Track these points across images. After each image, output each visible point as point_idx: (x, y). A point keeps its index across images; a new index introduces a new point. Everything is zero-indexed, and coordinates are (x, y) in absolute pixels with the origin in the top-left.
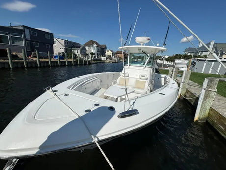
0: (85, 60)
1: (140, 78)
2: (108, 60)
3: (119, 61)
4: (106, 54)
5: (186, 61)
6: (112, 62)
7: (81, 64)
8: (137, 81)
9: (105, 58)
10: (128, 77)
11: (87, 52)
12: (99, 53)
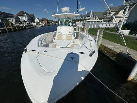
0: (21, 27)
1: (68, 34)
2: (38, 26)
3: (45, 26)
4: (35, 21)
5: (82, 23)
6: (41, 26)
7: (19, 30)
8: (67, 36)
9: (36, 24)
10: (61, 34)
11: (21, 21)
12: (30, 20)
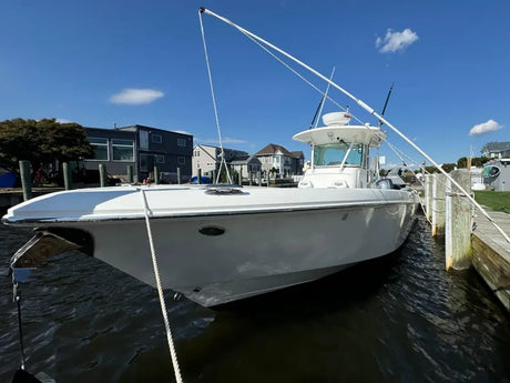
5: (481, 169)
11: (263, 168)
12: (288, 168)
